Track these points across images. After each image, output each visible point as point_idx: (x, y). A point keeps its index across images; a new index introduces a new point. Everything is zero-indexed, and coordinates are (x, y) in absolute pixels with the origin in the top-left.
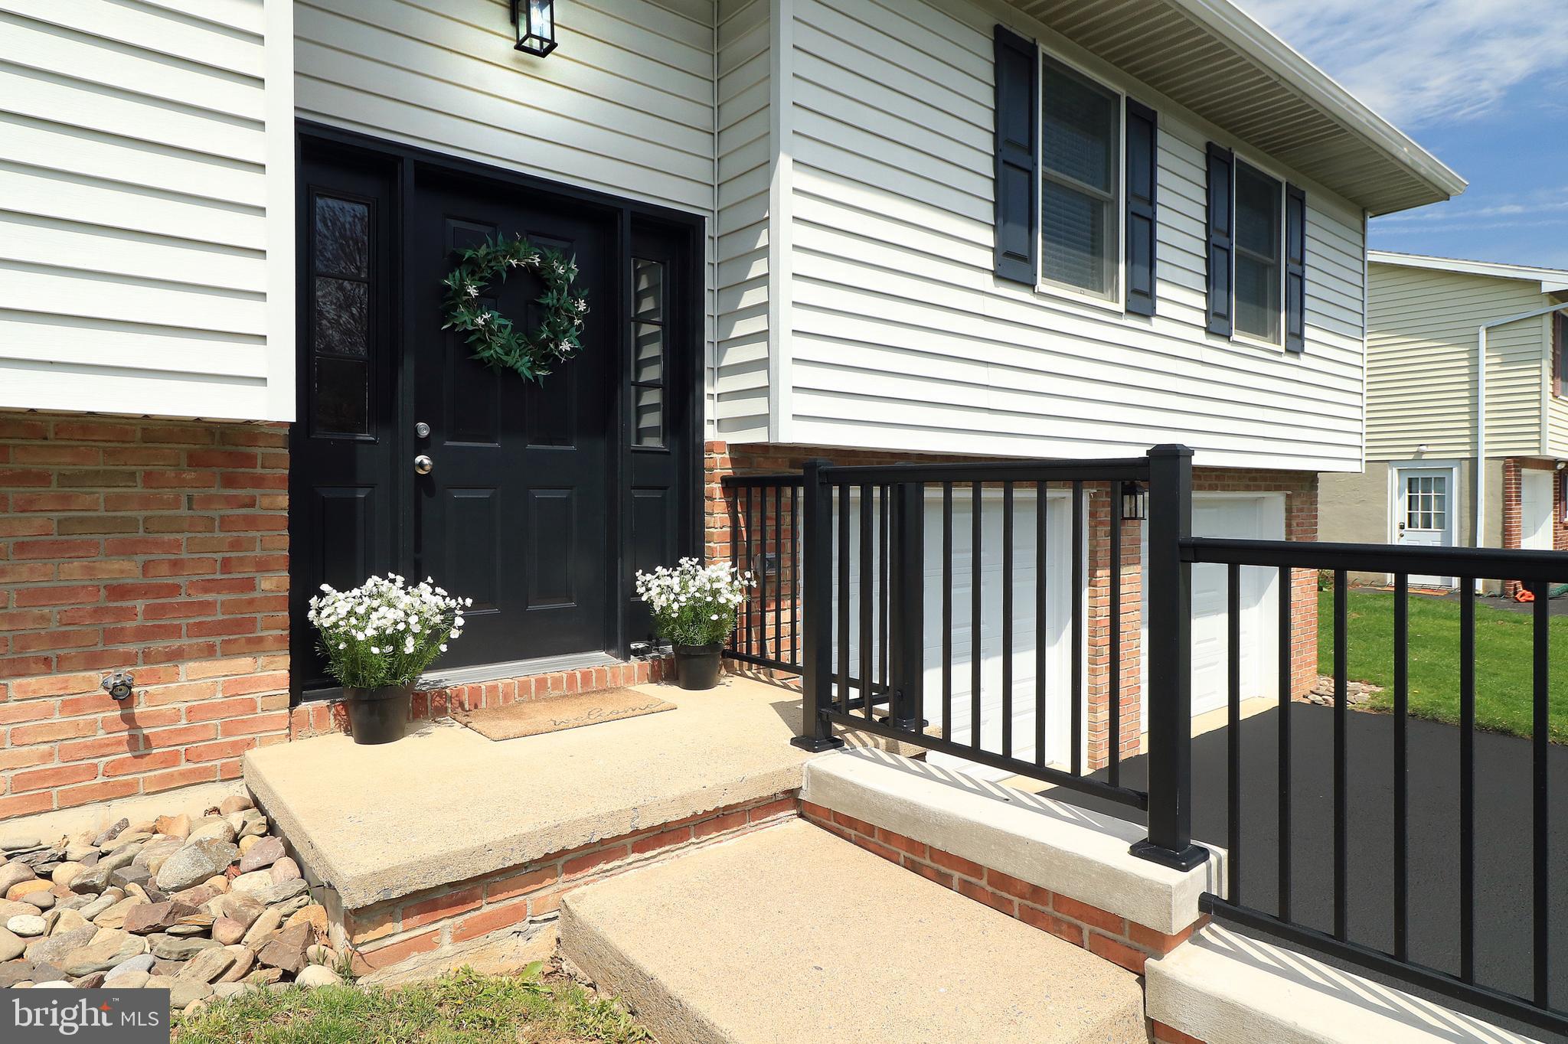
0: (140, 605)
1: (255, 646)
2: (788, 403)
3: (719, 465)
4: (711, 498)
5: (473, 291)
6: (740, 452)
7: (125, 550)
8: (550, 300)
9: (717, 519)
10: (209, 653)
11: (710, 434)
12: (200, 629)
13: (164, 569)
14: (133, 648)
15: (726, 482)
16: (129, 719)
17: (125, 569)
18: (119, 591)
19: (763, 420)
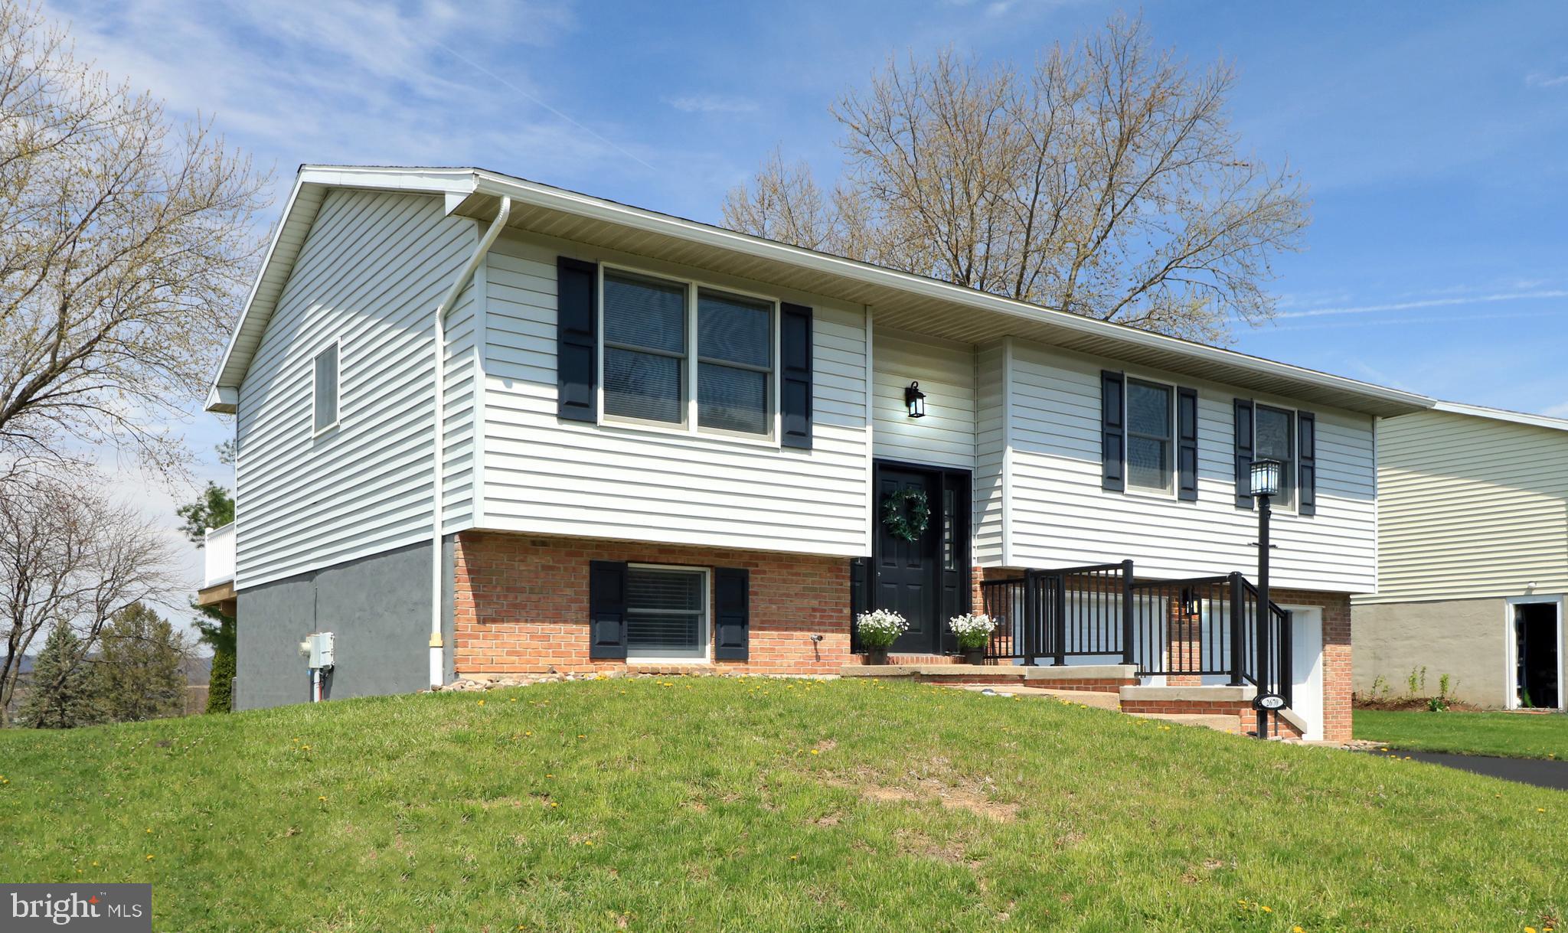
0: (818, 614)
1: (842, 631)
2: (1011, 550)
3: (979, 576)
4: (976, 591)
5: (894, 509)
6: (988, 571)
7: (815, 597)
8: (916, 510)
9: (978, 599)
10: (833, 632)
11: (974, 564)
12: (831, 624)
13: (823, 604)
14: (817, 628)
15: (982, 584)
16: (816, 649)
17: (815, 603)
18: (814, 610)
19: (1000, 557)
